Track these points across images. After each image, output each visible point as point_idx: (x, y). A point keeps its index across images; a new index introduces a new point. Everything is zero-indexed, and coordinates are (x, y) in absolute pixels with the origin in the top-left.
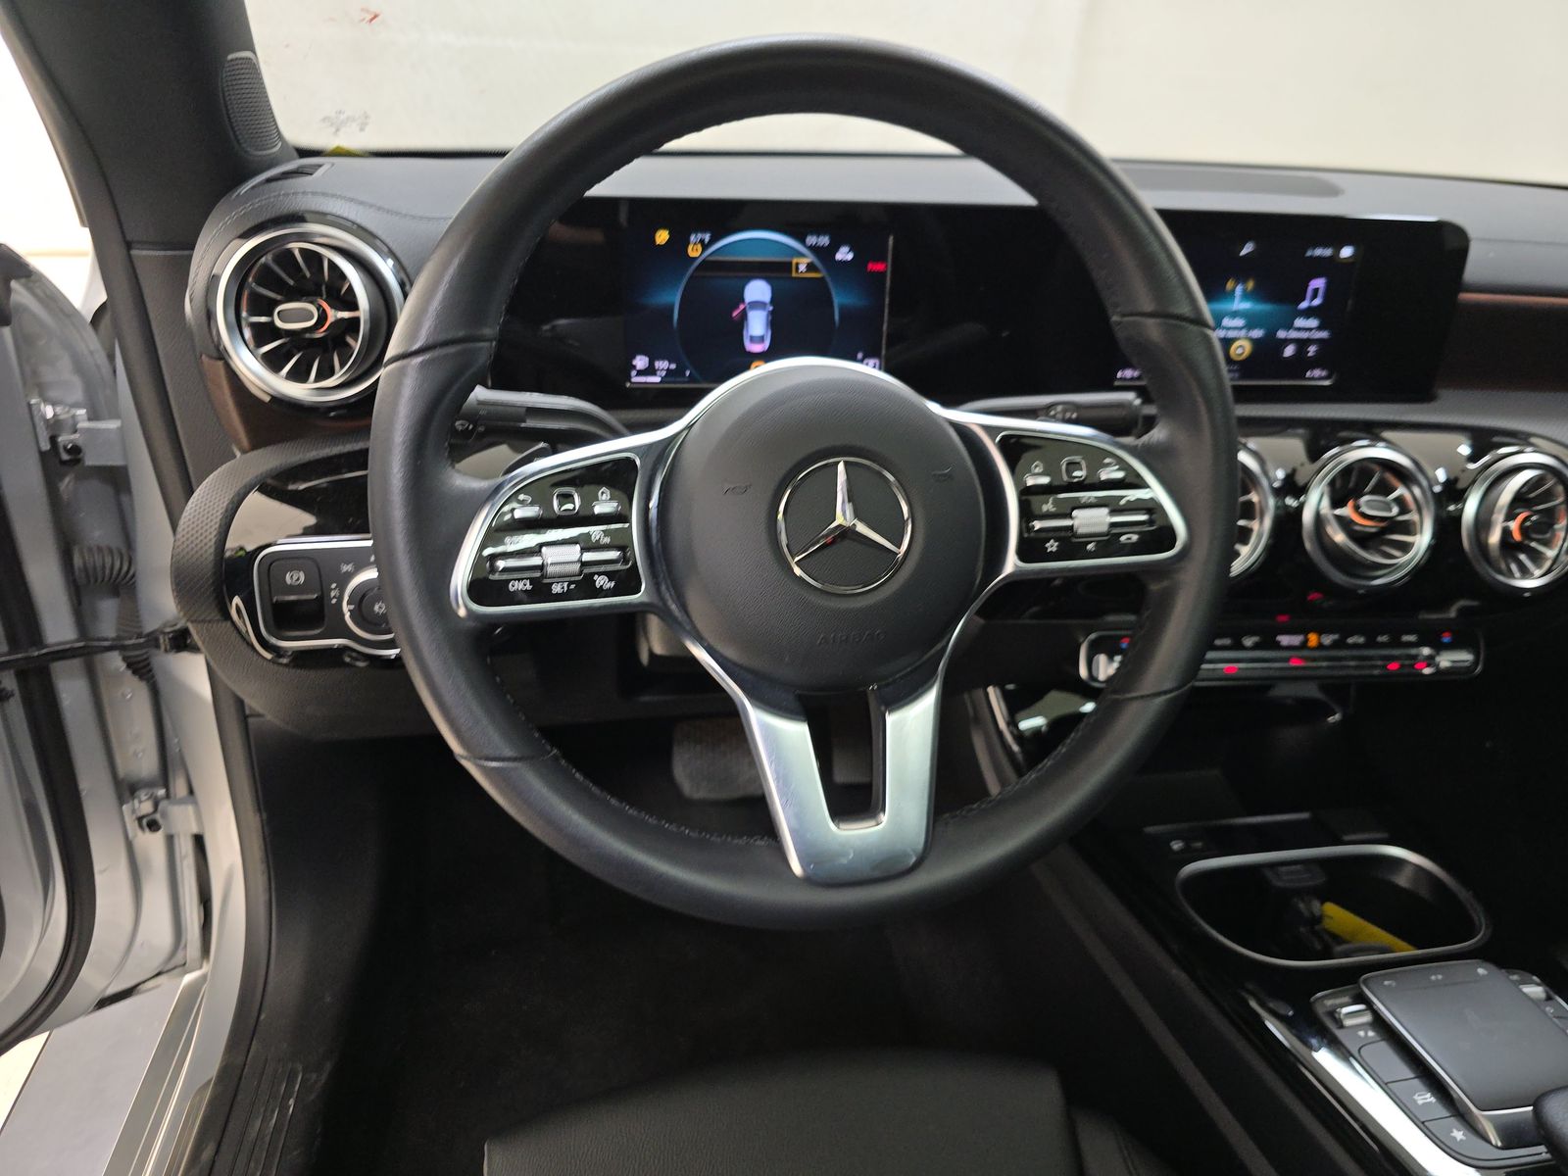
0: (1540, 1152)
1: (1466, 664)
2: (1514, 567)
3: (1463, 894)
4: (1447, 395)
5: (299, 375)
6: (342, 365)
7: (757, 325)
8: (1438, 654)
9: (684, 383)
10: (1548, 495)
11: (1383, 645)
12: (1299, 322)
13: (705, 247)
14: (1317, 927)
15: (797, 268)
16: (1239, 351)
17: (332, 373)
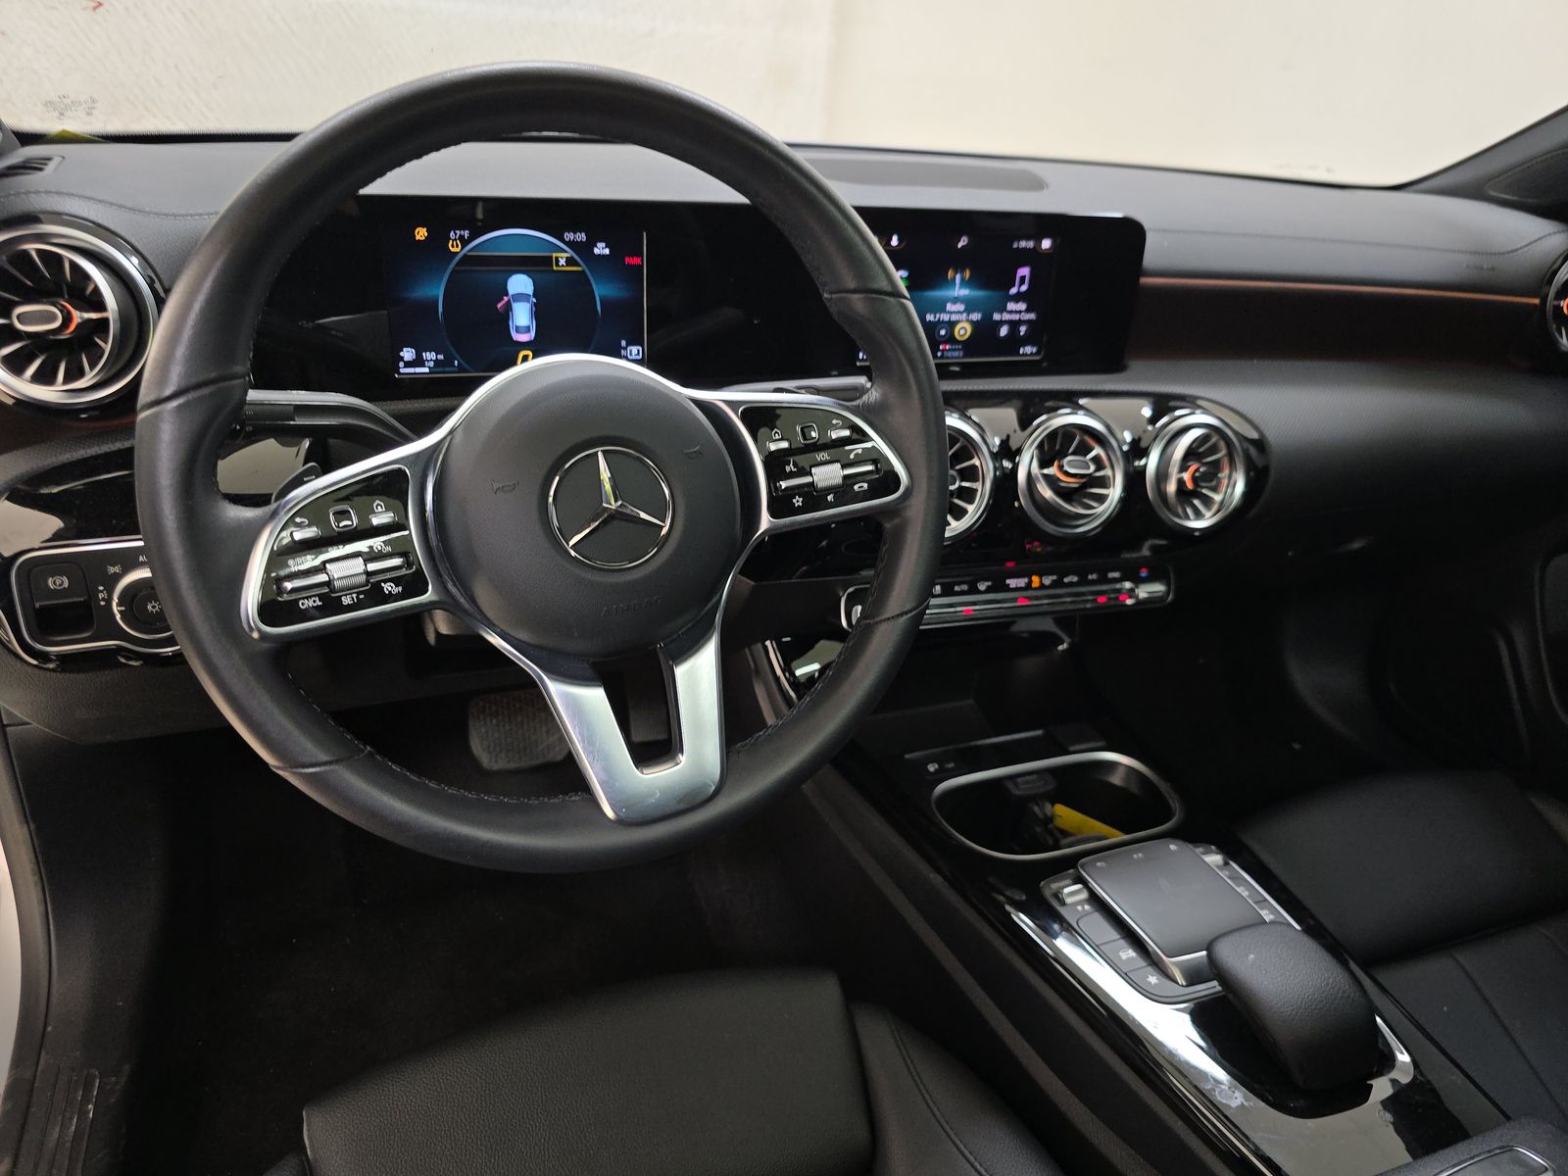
0: (1213, 987)
1: (1160, 594)
2: (1189, 511)
3: (1163, 786)
4: (1136, 366)
5: (45, 377)
6: (92, 367)
7: (522, 316)
8: (1137, 587)
9: (455, 372)
10: (1214, 450)
11: (1093, 582)
12: (1011, 306)
13: (464, 242)
14: (1050, 826)
15: (557, 264)
16: (962, 332)
17: (81, 374)
